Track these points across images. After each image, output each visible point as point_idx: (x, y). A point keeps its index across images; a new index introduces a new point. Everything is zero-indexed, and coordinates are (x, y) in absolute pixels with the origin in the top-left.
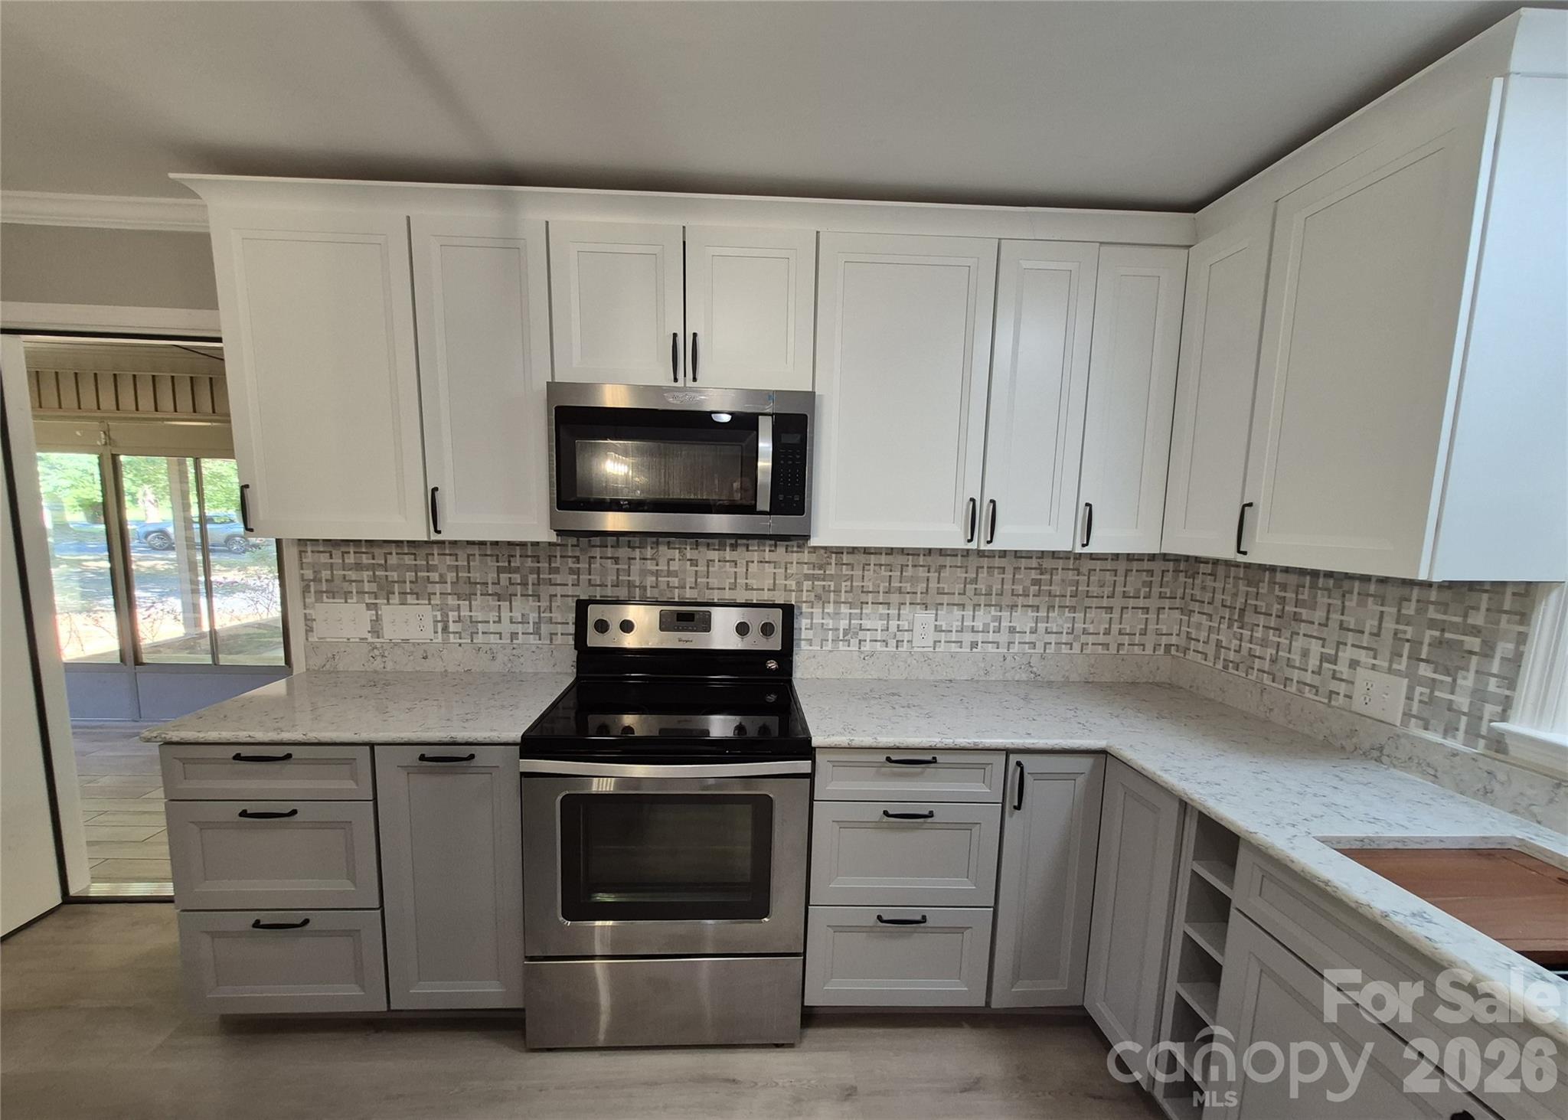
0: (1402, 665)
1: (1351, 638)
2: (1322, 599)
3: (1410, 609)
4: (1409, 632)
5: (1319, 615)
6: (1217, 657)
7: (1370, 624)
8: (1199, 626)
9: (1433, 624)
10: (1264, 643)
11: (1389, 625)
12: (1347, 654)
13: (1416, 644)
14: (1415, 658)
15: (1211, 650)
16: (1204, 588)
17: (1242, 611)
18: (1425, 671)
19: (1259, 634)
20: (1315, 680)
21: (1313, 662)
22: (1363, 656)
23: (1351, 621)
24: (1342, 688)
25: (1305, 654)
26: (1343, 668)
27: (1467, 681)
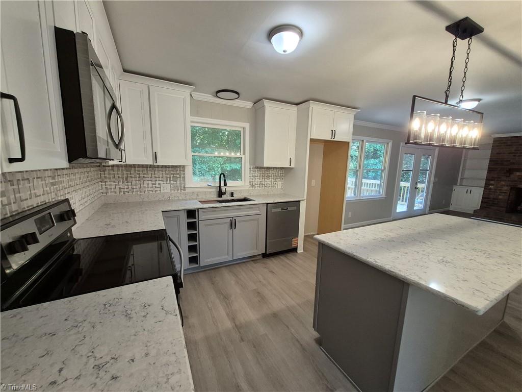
0: (168, 182)
1: (158, 179)
2: (149, 172)
3: (167, 172)
4: (168, 176)
5: (149, 176)
6: (120, 192)
7: (161, 176)
8: (110, 185)
9: (172, 174)
10: (136, 185)
11: (164, 175)
12: (157, 182)
13: (170, 178)
14: (170, 180)
15: (117, 190)
16: (109, 174)
17: (127, 178)
18: (172, 182)
19: (134, 183)
20: (152, 189)
21: (150, 186)
22: (161, 182)
23: (157, 176)
24: (158, 189)
25: (148, 184)
26: (157, 185)
27: (178, 182)
